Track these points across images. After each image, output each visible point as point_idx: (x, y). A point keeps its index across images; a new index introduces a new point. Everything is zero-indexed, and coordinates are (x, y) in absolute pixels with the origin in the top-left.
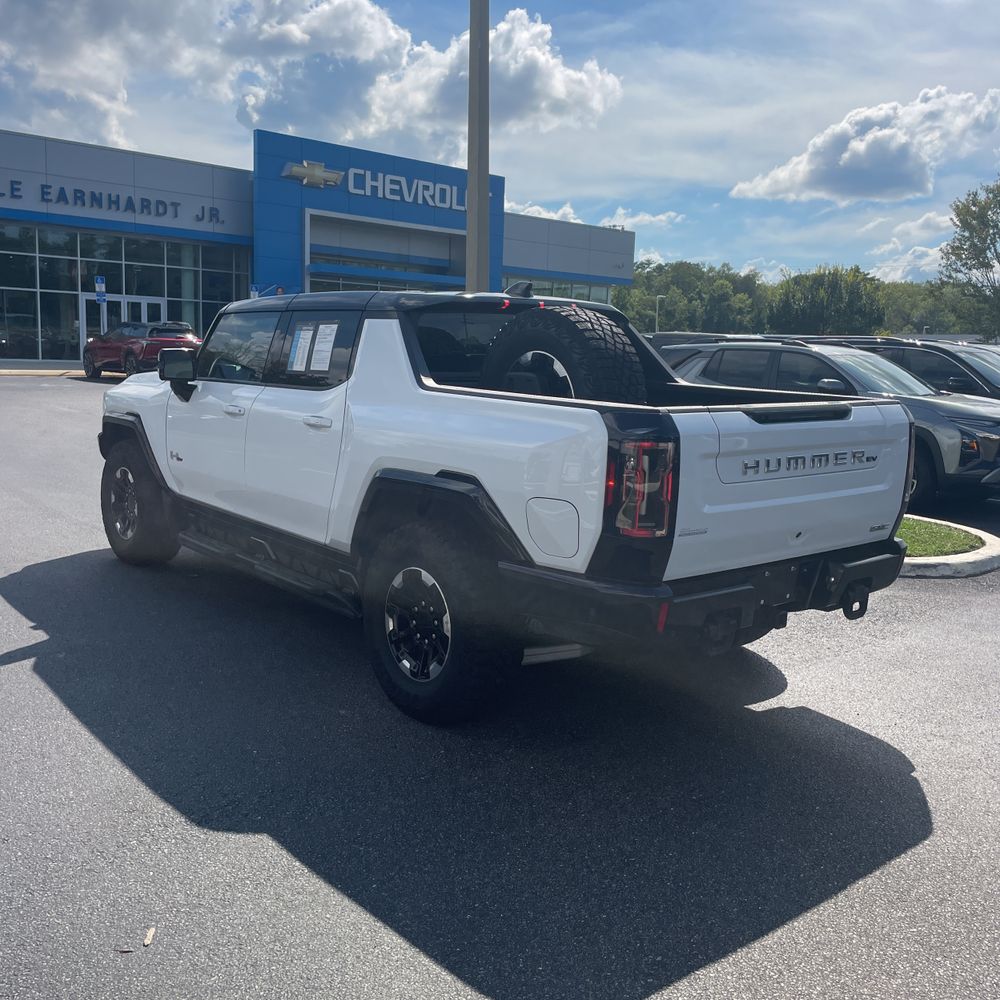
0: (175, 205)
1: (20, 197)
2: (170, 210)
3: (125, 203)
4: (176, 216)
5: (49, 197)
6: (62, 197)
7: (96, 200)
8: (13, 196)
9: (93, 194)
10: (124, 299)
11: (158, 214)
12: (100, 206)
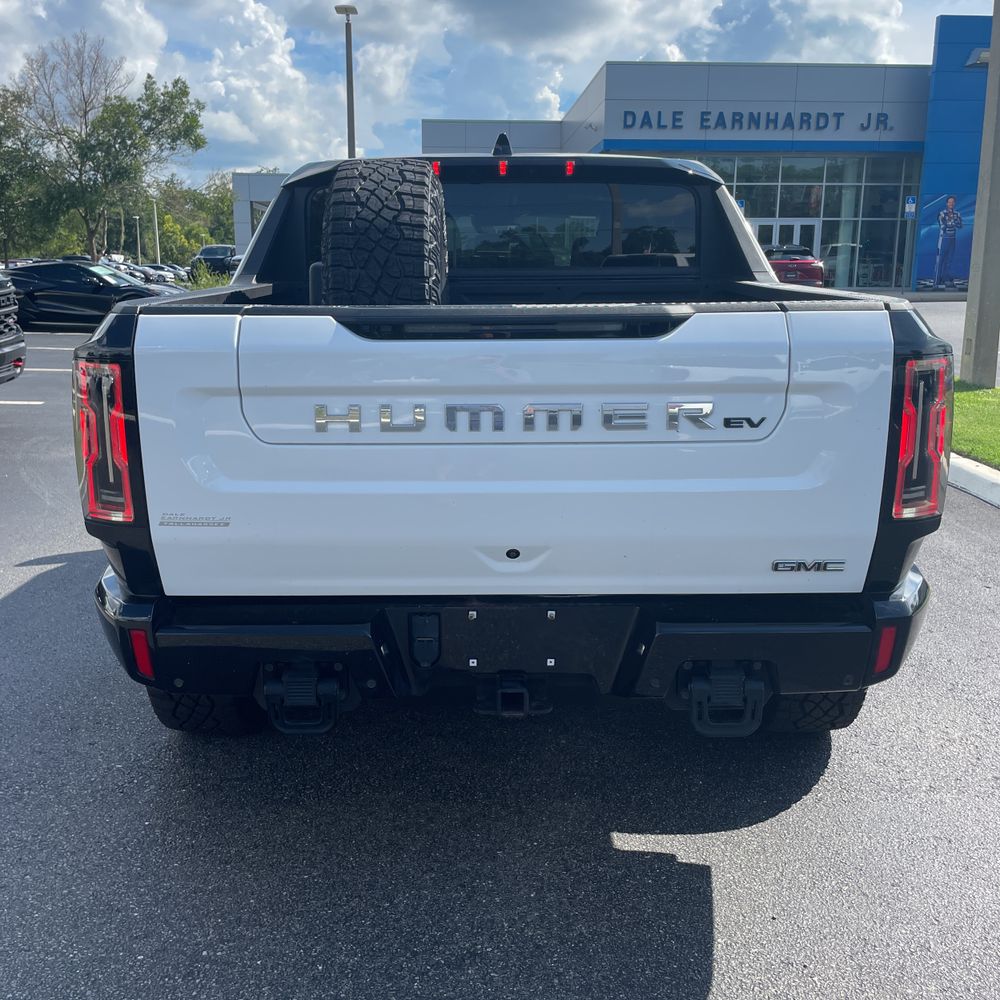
0: (838, 116)
1: (681, 127)
2: (832, 122)
3: (784, 120)
4: (838, 127)
5: (708, 124)
6: (721, 122)
7: (754, 121)
8: (674, 127)
9: (751, 114)
10: (777, 223)
11: (819, 128)
12: (758, 127)
